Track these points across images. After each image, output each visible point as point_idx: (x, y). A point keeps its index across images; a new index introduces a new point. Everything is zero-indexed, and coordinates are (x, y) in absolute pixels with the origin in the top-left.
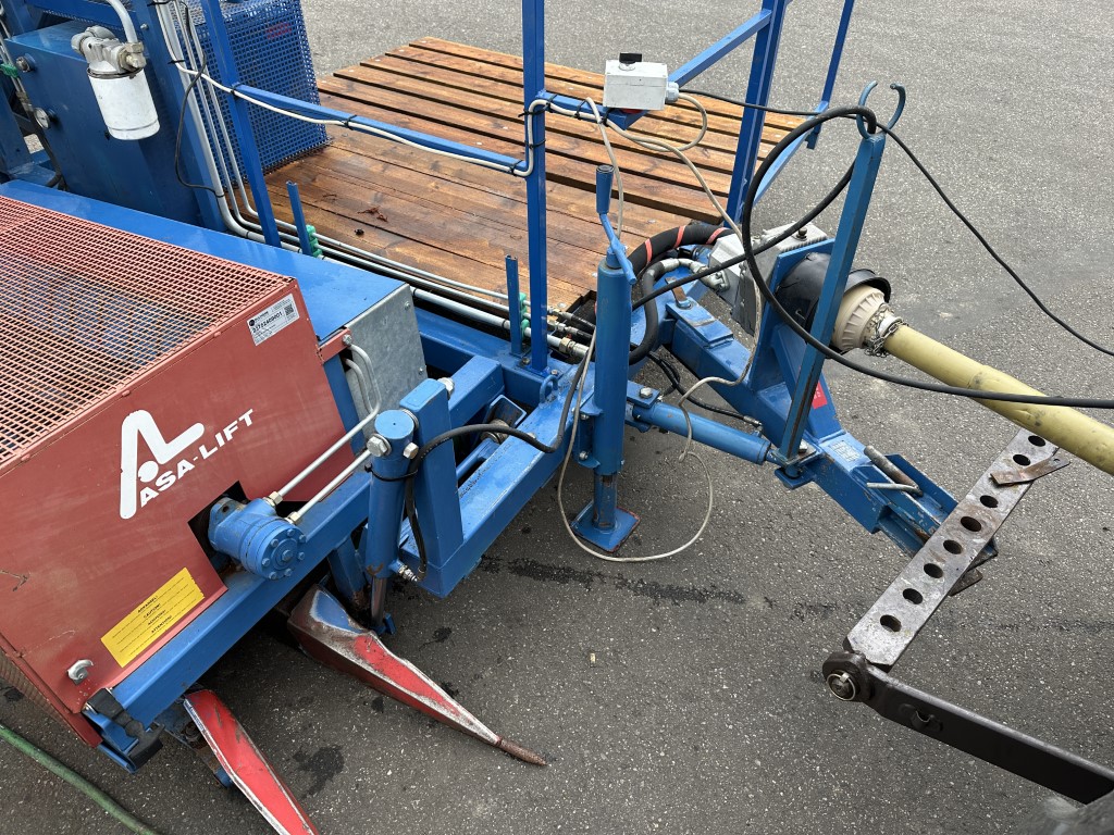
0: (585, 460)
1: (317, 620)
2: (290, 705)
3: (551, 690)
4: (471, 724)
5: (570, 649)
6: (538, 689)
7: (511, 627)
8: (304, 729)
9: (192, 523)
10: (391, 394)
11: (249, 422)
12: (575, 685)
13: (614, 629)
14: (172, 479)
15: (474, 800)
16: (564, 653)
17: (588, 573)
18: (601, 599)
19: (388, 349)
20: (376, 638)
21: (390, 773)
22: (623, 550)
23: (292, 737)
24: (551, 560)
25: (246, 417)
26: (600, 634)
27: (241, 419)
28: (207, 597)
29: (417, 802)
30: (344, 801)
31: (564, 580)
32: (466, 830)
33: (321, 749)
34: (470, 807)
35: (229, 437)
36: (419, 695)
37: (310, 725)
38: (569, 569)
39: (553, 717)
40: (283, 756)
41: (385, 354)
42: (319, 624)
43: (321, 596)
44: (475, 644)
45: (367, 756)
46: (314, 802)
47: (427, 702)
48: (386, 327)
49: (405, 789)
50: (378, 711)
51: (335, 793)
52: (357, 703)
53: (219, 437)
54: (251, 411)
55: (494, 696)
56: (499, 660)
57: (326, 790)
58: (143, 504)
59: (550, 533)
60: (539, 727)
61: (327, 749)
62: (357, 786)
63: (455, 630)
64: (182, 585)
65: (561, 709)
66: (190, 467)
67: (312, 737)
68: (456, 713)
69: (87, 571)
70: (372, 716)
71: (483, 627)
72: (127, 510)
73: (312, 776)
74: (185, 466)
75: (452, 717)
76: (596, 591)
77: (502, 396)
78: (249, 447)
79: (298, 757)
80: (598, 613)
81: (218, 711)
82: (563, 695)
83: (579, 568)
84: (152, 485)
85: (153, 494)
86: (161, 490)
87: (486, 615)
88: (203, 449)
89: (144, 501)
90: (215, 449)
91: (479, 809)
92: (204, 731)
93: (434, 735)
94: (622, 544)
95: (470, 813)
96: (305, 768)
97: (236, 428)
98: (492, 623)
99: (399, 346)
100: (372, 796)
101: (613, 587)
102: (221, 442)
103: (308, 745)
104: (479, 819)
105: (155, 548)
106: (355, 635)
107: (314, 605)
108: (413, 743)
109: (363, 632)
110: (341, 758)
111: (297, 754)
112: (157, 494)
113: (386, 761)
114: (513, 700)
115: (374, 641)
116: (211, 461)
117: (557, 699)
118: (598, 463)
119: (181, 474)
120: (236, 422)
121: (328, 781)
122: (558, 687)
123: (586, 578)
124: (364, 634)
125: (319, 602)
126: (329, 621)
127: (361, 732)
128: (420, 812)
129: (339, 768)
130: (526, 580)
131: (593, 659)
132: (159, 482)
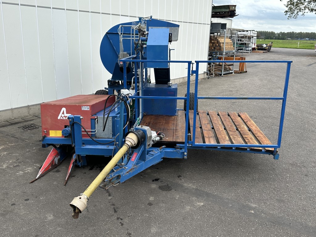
9: (65, 126)
12: (81, 185)
14: (65, 118)
28: (62, 136)
30: (52, 174)
33: (60, 171)
39: (74, 185)
44: (84, 176)
60: (71, 184)
64: (60, 132)
69: (52, 121)
72: (59, 118)
84: (63, 117)
85: (62, 118)
99: (107, 126)
105: (60, 125)
117: (77, 184)
132: (63, 118)
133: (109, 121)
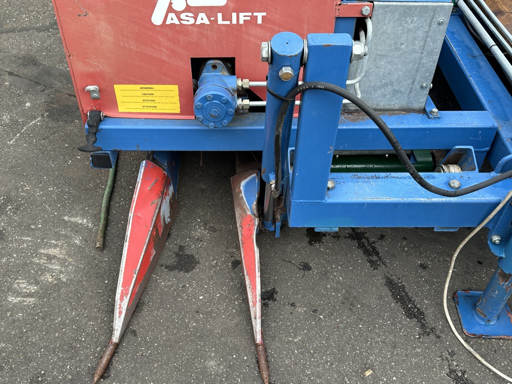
0: (494, 243)
1: (242, 188)
2: (206, 224)
3: (321, 358)
4: (255, 318)
5: (361, 353)
6: (315, 350)
7: (343, 303)
8: (198, 239)
9: (194, 61)
10: (386, 85)
11: (260, 21)
12: (339, 372)
13: (404, 375)
14: (192, 21)
15: (215, 357)
16: (355, 350)
17: (432, 329)
18: (419, 350)
19: (403, 46)
20: (256, 223)
21: (201, 297)
22: (476, 343)
23: (189, 237)
24: (417, 296)
25: (260, 16)
26: (392, 368)
27: (255, 14)
28: (182, 113)
29: (194, 324)
30: (170, 287)
31: (410, 314)
32: (194, 364)
33: (192, 255)
34: (210, 356)
35: (241, 22)
36: (247, 274)
37: (201, 241)
38: (422, 313)
39: (303, 371)
40: (177, 240)
41: (398, 49)
42: (240, 192)
43: (254, 178)
44: (313, 290)
45: (203, 279)
46: (162, 272)
47: (247, 282)
48: (411, 26)
49: (197, 312)
50: (232, 266)
51: (173, 279)
52: (230, 253)
53: (234, 15)
54: (264, 14)
55: (289, 324)
56: (315, 311)
57: (172, 273)
58: (167, 23)
59: (437, 283)
60: (290, 367)
61: (194, 258)
62: (183, 287)
63: (313, 272)
64: (171, 94)
65: (312, 374)
66: (207, 22)
67: (195, 246)
68: (255, 304)
69: (121, 38)
70: (227, 266)
71: (329, 286)
72: (157, 18)
73: (175, 262)
74: (203, 19)
75: (251, 304)
76: (422, 343)
77: (471, 147)
78: (252, 39)
79: (181, 248)
80: (406, 355)
81: (156, 183)
82: (324, 369)
83: (430, 319)
84: (178, 14)
85: (176, 22)
86: (182, 22)
87: (338, 282)
88: (220, 15)
89: (169, 22)
90: (228, 23)
91: (212, 363)
92: (138, 182)
93: (240, 305)
94: (480, 337)
95: (205, 360)
96: (177, 255)
97: (249, 18)
98: (337, 290)
99: (414, 51)
100: (182, 298)
101: (438, 354)
102: (234, 22)
103: (190, 247)
104: (205, 367)
105: (165, 58)
106: (249, 213)
107: (247, 180)
108: (227, 297)
109: (254, 215)
110: (193, 268)
111: (182, 246)
112: (179, 23)
113: (207, 291)
114: (295, 337)
115: (254, 224)
116: (222, 28)
117: (318, 366)
118: (504, 256)
119: (199, 22)
120: (250, 14)
121: (177, 271)
122: (327, 362)
123: (426, 330)
124: (253, 217)
125: (250, 180)
126: (245, 195)
127: (214, 267)
128: (189, 330)
129: (187, 271)
130: (386, 291)
131: (368, 373)
132: (183, 16)
133: (434, 26)
